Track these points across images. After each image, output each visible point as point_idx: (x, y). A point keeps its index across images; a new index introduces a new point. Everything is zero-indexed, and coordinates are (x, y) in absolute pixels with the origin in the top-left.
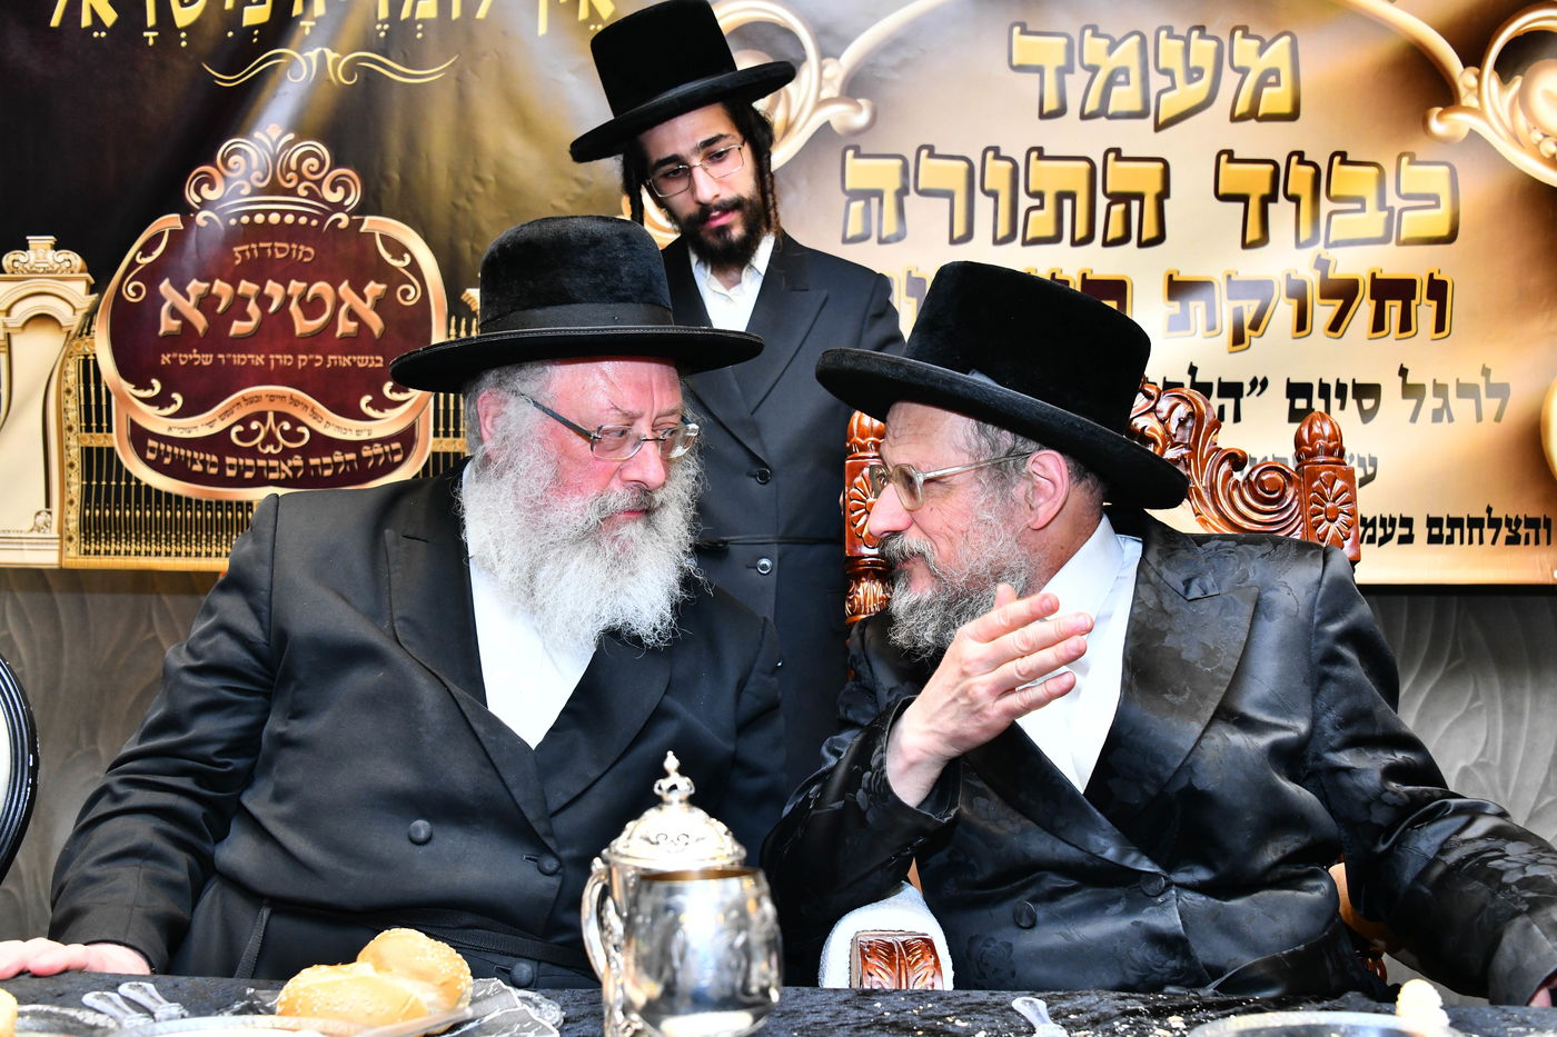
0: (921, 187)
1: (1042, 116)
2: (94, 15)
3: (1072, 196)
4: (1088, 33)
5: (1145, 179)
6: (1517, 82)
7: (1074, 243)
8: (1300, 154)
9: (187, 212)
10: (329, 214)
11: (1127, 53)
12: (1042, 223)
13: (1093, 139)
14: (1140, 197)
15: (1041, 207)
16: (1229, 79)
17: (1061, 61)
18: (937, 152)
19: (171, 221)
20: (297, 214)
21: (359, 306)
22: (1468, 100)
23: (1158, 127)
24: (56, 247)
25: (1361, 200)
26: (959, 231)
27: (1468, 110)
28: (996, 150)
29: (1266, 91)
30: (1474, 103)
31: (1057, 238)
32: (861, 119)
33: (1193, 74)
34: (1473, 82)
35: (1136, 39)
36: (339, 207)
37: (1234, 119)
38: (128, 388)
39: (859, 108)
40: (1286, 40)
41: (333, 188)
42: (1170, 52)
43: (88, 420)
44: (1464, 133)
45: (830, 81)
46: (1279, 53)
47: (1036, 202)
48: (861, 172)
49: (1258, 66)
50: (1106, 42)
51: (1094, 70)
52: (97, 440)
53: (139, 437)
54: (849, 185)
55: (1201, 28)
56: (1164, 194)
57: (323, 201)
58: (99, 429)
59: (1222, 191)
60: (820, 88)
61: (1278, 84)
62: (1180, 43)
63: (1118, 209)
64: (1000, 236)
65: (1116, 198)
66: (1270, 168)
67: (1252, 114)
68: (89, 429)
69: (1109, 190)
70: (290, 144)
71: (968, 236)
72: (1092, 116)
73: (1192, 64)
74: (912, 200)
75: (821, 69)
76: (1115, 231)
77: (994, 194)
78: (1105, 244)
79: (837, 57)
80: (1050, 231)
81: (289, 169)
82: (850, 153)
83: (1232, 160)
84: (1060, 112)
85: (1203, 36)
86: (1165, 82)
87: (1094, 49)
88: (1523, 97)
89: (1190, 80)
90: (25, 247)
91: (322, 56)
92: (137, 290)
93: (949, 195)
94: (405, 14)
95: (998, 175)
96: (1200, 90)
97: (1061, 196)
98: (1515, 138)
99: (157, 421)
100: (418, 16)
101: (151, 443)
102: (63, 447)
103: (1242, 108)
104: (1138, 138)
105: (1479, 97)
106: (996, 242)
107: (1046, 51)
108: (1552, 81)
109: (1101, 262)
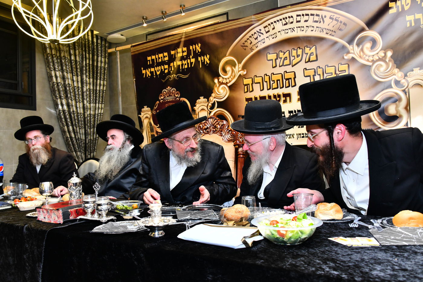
0: (255, 82)
1: (273, 68)
2: (148, 75)
3: (279, 80)
4: (280, 52)
5: (291, 75)
6: (361, 47)
7: (280, 88)
8: (319, 67)
9: (159, 101)
10: (176, 98)
11: (287, 54)
12: (275, 85)
13: (281, 70)
14: (291, 79)
15: (274, 83)
16: (305, 55)
17: (276, 58)
18: (257, 76)
19: (158, 102)
20: (173, 99)
22: (352, 51)
23: (293, 66)
24: (147, 107)
25: (332, 73)
26: (262, 89)
27: (351, 53)
28: (266, 74)
29: (311, 57)
30: (353, 52)
31: (277, 88)
32: (245, 73)
33: (298, 56)
34: (352, 48)
35: (288, 51)
36: (177, 97)
37: (306, 62)
38: (155, 126)
39: (245, 71)
40: (314, 47)
41: (177, 95)
42: (294, 53)
43: (151, 131)
44: (351, 58)
45: (240, 67)
46: (313, 49)
47: (273, 82)
48: (246, 81)
49: (309, 52)
50: (283, 53)
51: (281, 58)
52: (152, 133)
54: (244, 84)
55: (299, 48)
56: (295, 77)
57: (176, 97)
58: (153, 132)
59: (305, 75)
60: (239, 69)
61: (313, 55)
62: (296, 51)
63: (287, 81)
64: (268, 88)
65: (287, 79)
66: (314, 70)
67: (309, 61)
68: (151, 132)
69: (285, 78)
70: (171, 89)
71: (263, 89)
72: (281, 66)
73: (298, 54)
74: (254, 85)
75: (239, 66)
76: (287, 85)
77: (266, 82)
78: (286, 87)
79: (241, 64)
80: (276, 87)
81: (171, 93)
82: (244, 79)
83: (306, 70)
84: (276, 66)
85: (300, 49)
86: (293, 58)
87: (281, 55)
88: (362, 50)
89: (298, 57)
90: (144, 108)
91: (174, 76)
92: (155, 112)
93: (260, 83)
94: (183, 68)
95: (267, 78)
96: (300, 58)
97: (277, 81)
98: (360, 57)
100: (185, 68)
101: (158, 133)
102: (149, 135)
103: (307, 60)
104: (289, 68)
105: (353, 50)
106: (268, 90)
107: (273, 56)
108: (368, 45)
109: (286, 91)
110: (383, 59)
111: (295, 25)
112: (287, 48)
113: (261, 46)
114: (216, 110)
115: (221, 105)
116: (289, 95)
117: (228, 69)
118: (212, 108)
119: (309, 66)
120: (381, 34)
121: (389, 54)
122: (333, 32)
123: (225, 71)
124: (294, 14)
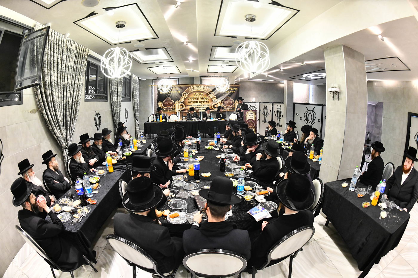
1: (194, 96)
11: (197, 94)
13: (196, 97)
18: (191, 97)
19: (165, 101)
21: (171, 103)
24: (161, 102)
25: (206, 99)
32: (188, 96)
40: (203, 93)
42: (199, 94)
48: (188, 98)
53: (164, 108)
57: (170, 100)
65: (197, 99)
70: (169, 98)
79: (187, 94)
90: (159, 102)
93: (191, 99)
97: (195, 99)
99: (164, 107)
104: (198, 97)
106: (193, 100)
107: (195, 94)
108: (212, 94)
109: (197, 101)
110: (214, 97)
111: (199, 88)
112: (197, 92)
113: (192, 91)
114: (181, 103)
115: (182, 102)
116: (197, 102)
117: (184, 95)
118: (180, 103)
119: (202, 97)
120: (214, 93)
121: (215, 96)
122: (206, 91)
123: (183, 95)
124: (199, 86)
